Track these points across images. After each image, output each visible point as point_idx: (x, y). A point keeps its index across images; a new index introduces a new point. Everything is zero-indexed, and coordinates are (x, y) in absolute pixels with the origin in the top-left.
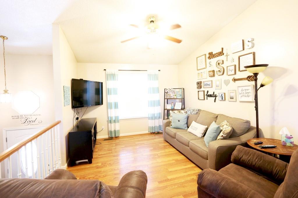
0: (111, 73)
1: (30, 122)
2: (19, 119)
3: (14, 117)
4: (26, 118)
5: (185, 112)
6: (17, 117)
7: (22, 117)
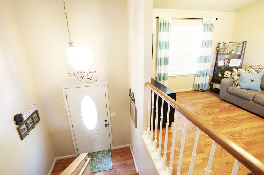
0: (164, 22)
1: (87, 79)
2: (76, 77)
3: (71, 75)
4: (82, 75)
5: (256, 71)
6: (73, 75)
7: (78, 74)
